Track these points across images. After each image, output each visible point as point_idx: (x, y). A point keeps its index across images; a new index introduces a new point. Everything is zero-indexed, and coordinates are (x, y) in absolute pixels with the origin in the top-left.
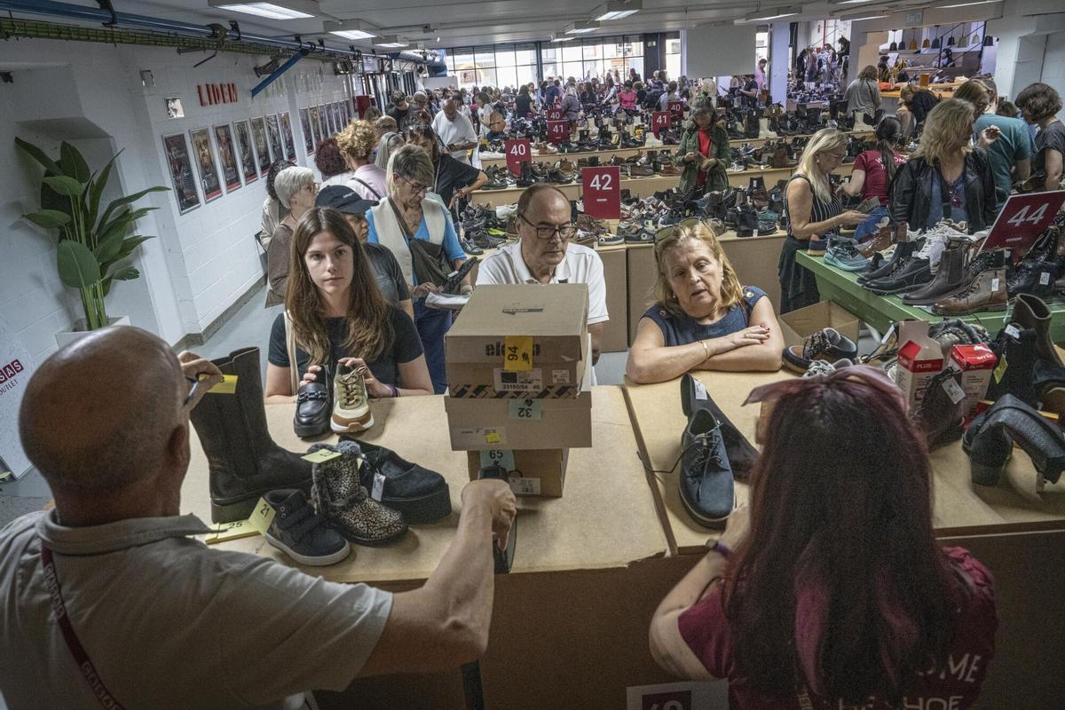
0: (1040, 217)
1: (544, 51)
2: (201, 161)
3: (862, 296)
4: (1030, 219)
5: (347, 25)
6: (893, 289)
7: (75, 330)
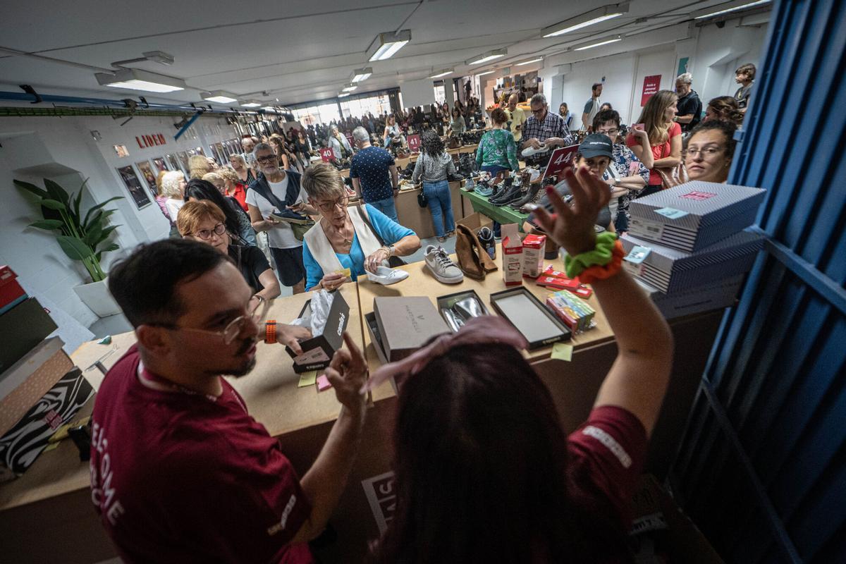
0: (568, 159)
1: (341, 104)
2: (147, 179)
3: (491, 208)
4: (564, 160)
5: (214, 94)
6: (505, 203)
7: (86, 283)
